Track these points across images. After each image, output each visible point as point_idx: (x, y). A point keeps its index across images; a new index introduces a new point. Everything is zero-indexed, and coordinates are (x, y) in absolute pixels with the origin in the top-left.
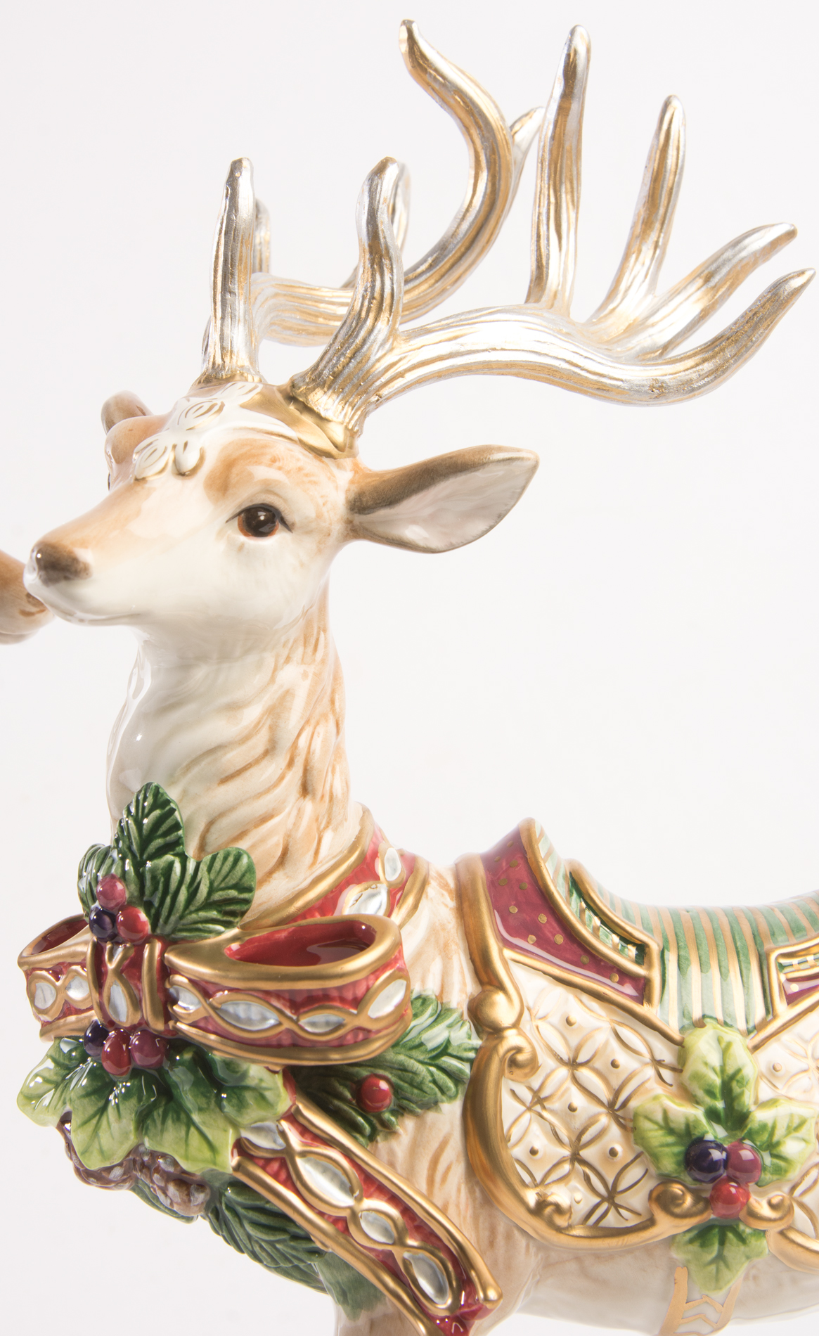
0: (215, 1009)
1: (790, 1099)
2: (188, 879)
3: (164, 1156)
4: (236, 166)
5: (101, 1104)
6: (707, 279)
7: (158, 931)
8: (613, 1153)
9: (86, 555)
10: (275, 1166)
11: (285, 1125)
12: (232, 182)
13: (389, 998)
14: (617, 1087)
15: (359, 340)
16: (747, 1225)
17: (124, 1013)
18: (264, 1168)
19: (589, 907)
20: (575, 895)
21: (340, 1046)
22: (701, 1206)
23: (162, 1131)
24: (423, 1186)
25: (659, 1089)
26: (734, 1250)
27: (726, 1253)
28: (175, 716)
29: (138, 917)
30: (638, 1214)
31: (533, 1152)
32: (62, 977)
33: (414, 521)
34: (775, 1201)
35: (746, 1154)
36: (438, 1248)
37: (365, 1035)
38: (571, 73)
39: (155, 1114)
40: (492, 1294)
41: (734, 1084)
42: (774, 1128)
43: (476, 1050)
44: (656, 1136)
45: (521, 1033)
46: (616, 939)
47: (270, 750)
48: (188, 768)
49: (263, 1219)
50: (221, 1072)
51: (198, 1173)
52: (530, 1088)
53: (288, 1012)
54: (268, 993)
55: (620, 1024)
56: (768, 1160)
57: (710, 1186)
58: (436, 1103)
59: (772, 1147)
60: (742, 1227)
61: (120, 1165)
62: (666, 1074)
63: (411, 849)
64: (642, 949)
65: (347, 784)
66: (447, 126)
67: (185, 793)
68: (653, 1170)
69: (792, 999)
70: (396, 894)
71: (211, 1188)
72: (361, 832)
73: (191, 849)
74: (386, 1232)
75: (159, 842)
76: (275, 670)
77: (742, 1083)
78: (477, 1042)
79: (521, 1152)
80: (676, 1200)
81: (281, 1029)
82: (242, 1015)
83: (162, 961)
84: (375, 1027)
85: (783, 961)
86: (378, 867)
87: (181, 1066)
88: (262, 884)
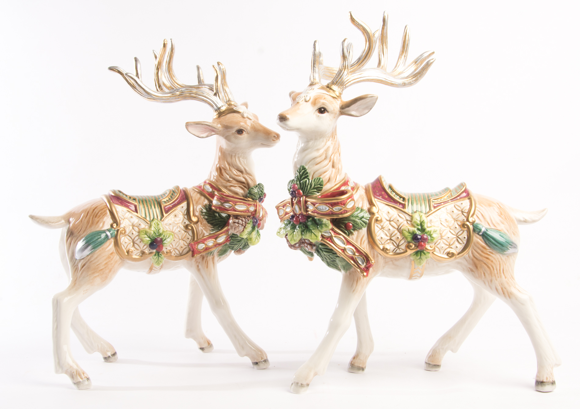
0: (316, 208)
1: (434, 226)
2: (310, 183)
3: (307, 239)
4: (315, 42)
5: (294, 231)
6: (416, 63)
7: (304, 194)
8: (398, 238)
9: (288, 116)
10: (329, 239)
11: (331, 231)
12: (314, 45)
13: (351, 204)
14: (399, 225)
15: (341, 75)
16: (426, 251)
17: (298, 212)
18: (327, 240)
19: (393, 191)
20: (390, 189)
21: (341, 214)
22: (416, 247)
23: (306, 234)
24: (359, 244)
25: (407, 225)
26: (423, 257)
27: (422, 257)
28: (306, 152)
29: (300, 192)
30: (404, 250)
31: (382, 238)
32: (285, 207)
33: (353, 110)
34: (431, 246)
35: (425, 237)
36: (362, 255)
37: (346, 212)
38: (384, 20)
39: (305, 231)
40: (373, 262)
41: (423, 223)
42: (431, 231)
43: (369, 218)
44: (407, 234)
45: (378, 214)
46: (399, 197)
47: (326, 158)
48: (309, 162)
49: (327, 250)
50: (318, 221)
51: (314, 242)
52: (381, 226)
53: (331, 207)
54: (326, 203)
55: (399, 213)
57: (418, 243)
58: (361, 228)
59: (430, 235)
60: (424, 251)
61: (298, 243)
62: (409, 222)
63: (356, 182)
64: (404, 199)
65: (342, 167)
66: (359, 33)
67: (309, 167)
68: (406, 241)
69: (435, 207)
70: (353, 189)
71: (316, 246)
72: (345, 176)
73: (310, 178)
74: (352, 252)
75: (304, 176)
76: (326, 142)
78: (369, 216)
79: (380, 238)
80: (411, 246)
81: (329, 210)
82: (321, 208)
83: (305, 200)
84: (348, 210)
85: (433, 200)
86: (349, 183)
87: (310, 221)
88: (325, 185)
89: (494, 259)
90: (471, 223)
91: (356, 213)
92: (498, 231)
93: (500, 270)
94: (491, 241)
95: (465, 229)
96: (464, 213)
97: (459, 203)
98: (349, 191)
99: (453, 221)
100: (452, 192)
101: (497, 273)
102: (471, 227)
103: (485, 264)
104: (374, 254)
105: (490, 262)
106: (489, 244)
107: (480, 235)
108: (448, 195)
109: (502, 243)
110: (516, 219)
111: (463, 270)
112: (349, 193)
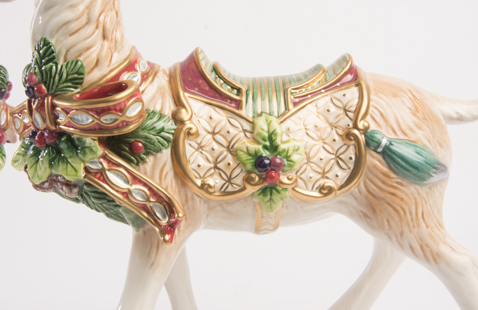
0: (71, 118)
1: (295, 140)
2: (58, 71)
3: (60, 176)
5: (36, 159)
7: (50, 92)
8: (229, 164)
10: (99, 175)
11: (102, 160)
13: (135, 109)
14: (230, 141)
16: (280, 187)
17: (40, 124)
18: (95, 176)
19: (219, 76)
20: (214, 73)
21: (117, 128)
22: (262, 181)
23: (58, 166)
24: (157, 180)
25: (245, 140)
26: (276, 196)
27: (273, 197)
28: (51, 12)
29: (42, 87)
30: (240, 186)
31: (199, 166)
32: (21, 115)
34: (290, 177)
35: (278, 161)
36: (163, 202)
37: (128, 124)
39: (55, 160)
40: (181, 215)
41: (273, 136)
42: (288, 151)
43: (175, 130)
44: (244, 157)
45: (192, 123)
46: (229, 87)
47: (88, 23)
48: (58, 31)
49: (97, 195)
50: (77, 142)
51: (73, 181)
52: (197, 143)
53: (96, 116)
54: (88, 109)
55: (230, 118)
56: (286, 162)
57: (265, 173)
58: (161, 150)
59: (288, 158)
60: (278, 187)
61: (47, 181)
62: (248, 134)
64: (239, 91)
65: (122, 35)
67: (57, 40)
68: (244, 169)
69: (295, 104)
70: (145, 77)
71: (79, 187)
72: (130, 54)
73: (61, 62)
74: (143, 197)
75: (47, 58)
77: (276, 135)
78: (175, 127)
79: (194, 166)
80: (253, 179)
81: (94, 123)
82: (80, 119)
83: (52, 103)
84: (130, 120)
85: (293, 91)
86: (137, 67)
87: (63, 141)
88: (89, 73)
89: (406, 194)
90: (361, 132)
91: (150, 122)
92: (411, 143)
93: (417, 214)
94: (398, 164)
95: (351, 142)
96: (348, 113)
97: (339, 94)
98: (132, 83)
99: (329, 129)
100: (327, 74)
101: (412, 220)
102: (362, 138)
103: (389, 204)
104: (186, 196)
105: (398, 201)
106: (395, 169)
107: (379, 153)
108: (320, 79)
109: (420, 167)
110: (444, 116)
111: (351, 215)
112: (131, 86)
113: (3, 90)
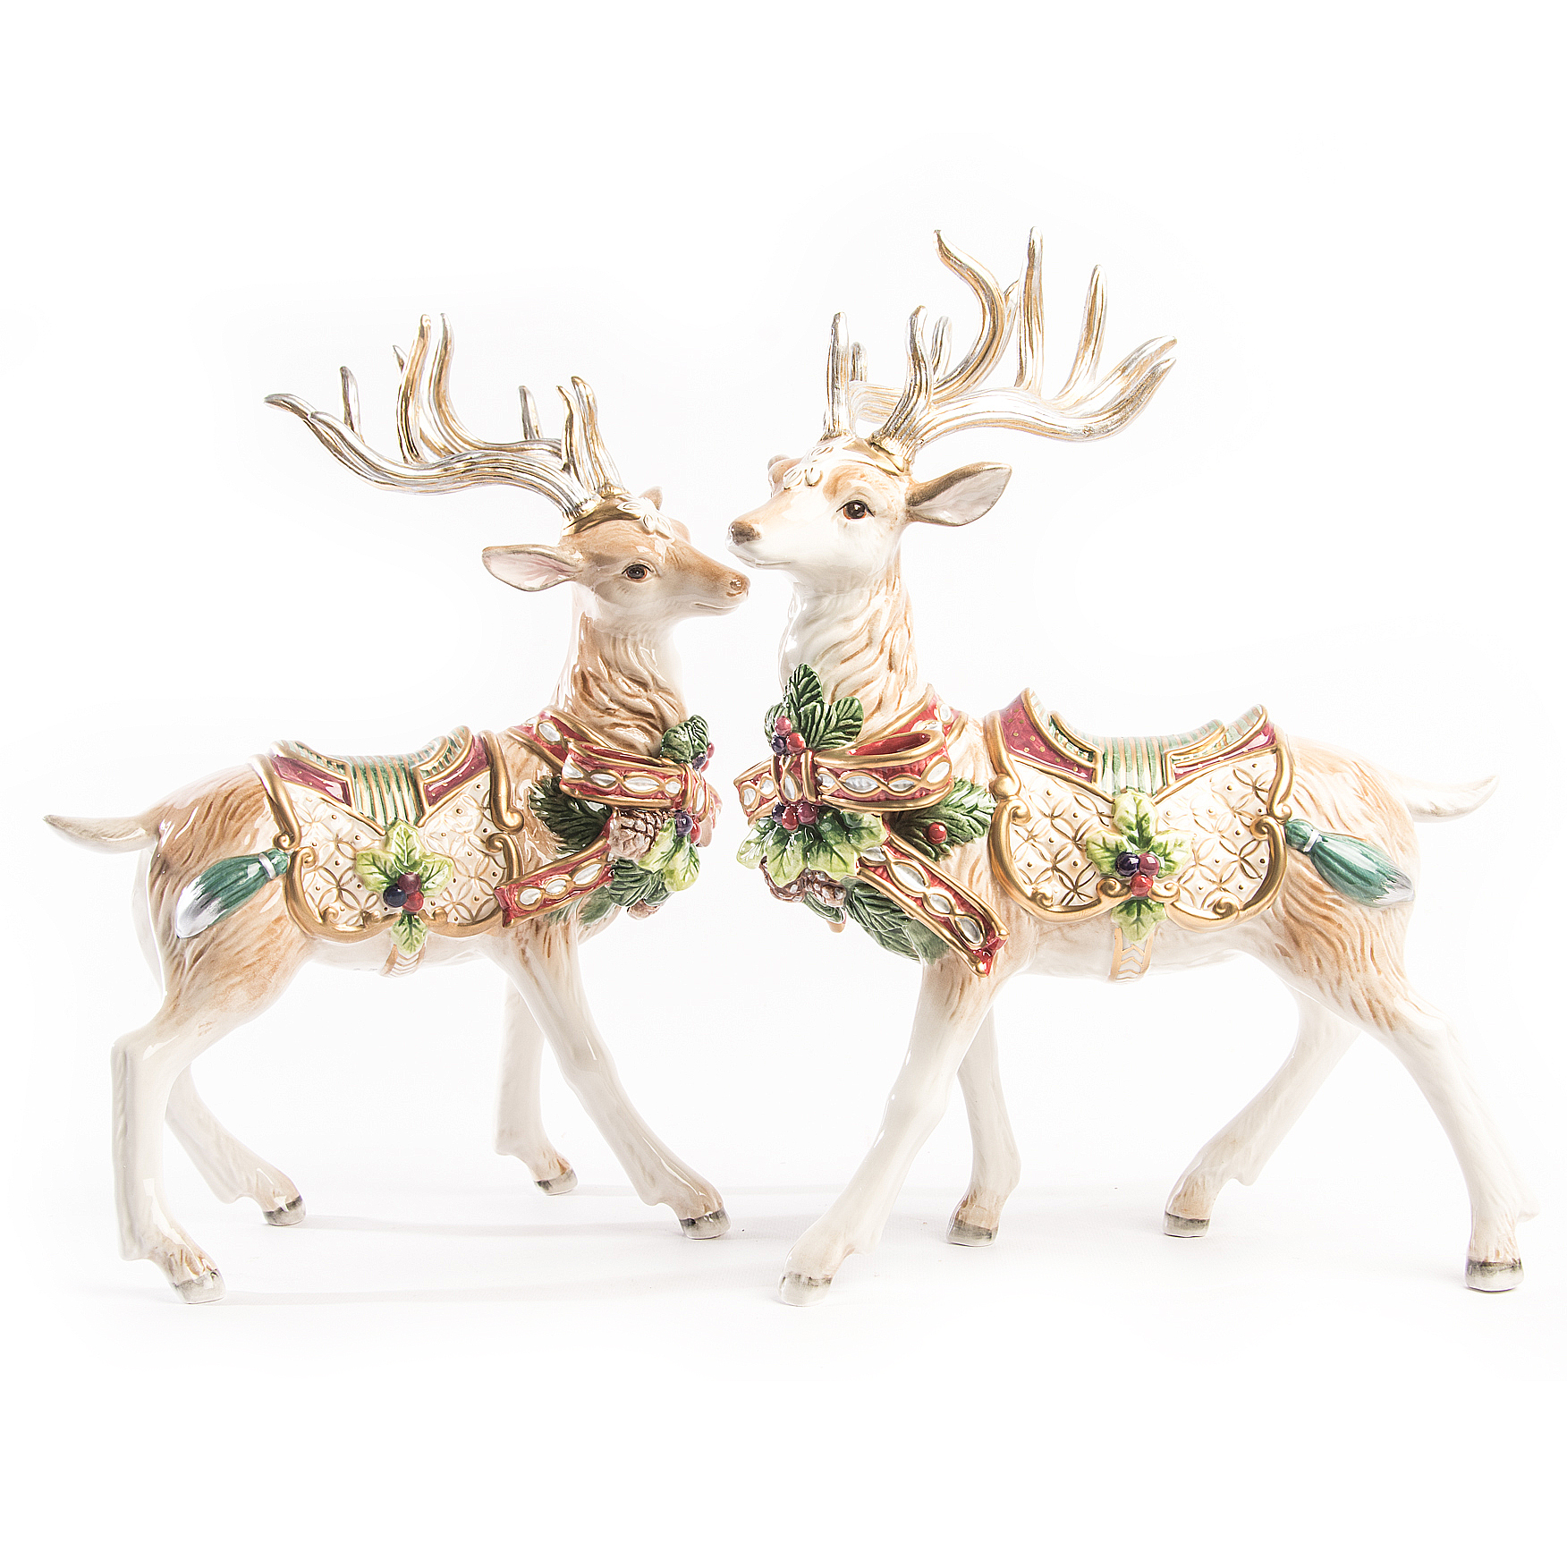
0: (842, 783)
1: (1176, 830)
2: (825, 715)
3: (819, 872)
4: (837, 316)
5: (783, 848)
6: (1123, 372)
7: (810, 746)
8: (1075, 864)
9: (757, 528)
10: (881, 870)
11: (885, 848)
12: (835, 325)
13: (939, 772)
14: (1077, 828)
15: (909, 409)
16: (1152, 900)
17: (793, 795)
18: (874, 872)
19: (1060, 733)
20: (1052, 726)
21: (913, 799)
22: (1125, 890)
23: (817, 857)
24: (967, 885)
25: (1101, 828)
26: (1146, 916)
27: (1141, 916)
28: (814, 627)
29: (798, 739)
30: (1091, 898)
31: (1029, 865)
32: (759, 783)
33: (944, 509)
34: (1167, 887)
35: (1151, 860)
36: (975, 914)
37: (927, 793)
38: (1031, 254)
39: (813, 849)
40: (1002, 932)
41: (1143, 822)
42: (1166, 845)
43: (994, 808)
44: (1099, 853)
45: (1019, 798)
46: (1077, 749)
47: (869, 644)
48: (823, 655)
49: (875, 902)
50: (848, 821)
51: (838, 880)
52: (1026, 830)
53: (882, 780)
54: (871, 770)
55: (1078, 794)
56: (1163, 864)
57: (1130, 878)
58: (971, 838)
59: (1165, 855)
60: (1150, 901)
61: (794, 883)
62: (1106, 820)
63: (956, 708)
64: (1092, 754)
65: (915, 666)
66: (965, 290)
67: (821, 669)
68: (1098, 872)
69: (1177, 776)
70: (948, 729)
71: (846, 889)
72: (925, 694)
73: (827, 700)
74: (945, 906)
75: (808, 695)
76: (870, 600)
77: (1147, 822)
78: (995, 805)
79: (1022, 865)
80: (1112, 888)
81: (879, 790)
82: (857, 785)
83: (813, 761)
84: (931, 788)
85: (1175, 758)
86: (936, 712)
87: (826, 821)
88: (867, 719)
89: (1347, 919)
90: (1279, 821)
91: (957, 796)
92: (1357, 841)
93: (1362, 950)
94: (1335, 870)
95: (1260, 836)
96: (1258, 792)
97: (1245, 764)
98: (935, 735)
99: (1230, 815)
100: (1227, 734)
101: (1355, 960)
102: (1280, 831)
103: (1320, 933)
104: (1008, 911)
105: (1333, 928)
106: (1330, 879)
107: (1305, 853)
108: (1217, 741)
109: (1367, 875)
110: (1409, 807)
111: (1261, 953)
112: (935, 737)
113: (701, 755)
